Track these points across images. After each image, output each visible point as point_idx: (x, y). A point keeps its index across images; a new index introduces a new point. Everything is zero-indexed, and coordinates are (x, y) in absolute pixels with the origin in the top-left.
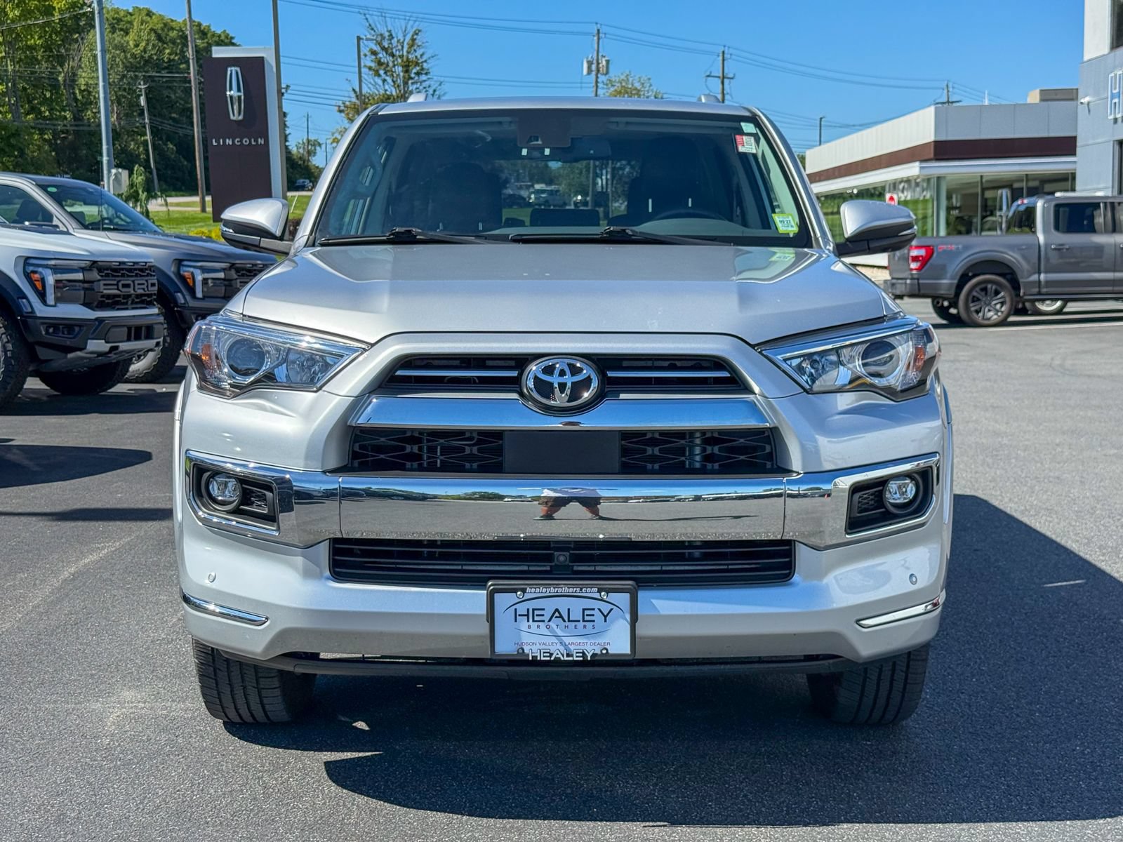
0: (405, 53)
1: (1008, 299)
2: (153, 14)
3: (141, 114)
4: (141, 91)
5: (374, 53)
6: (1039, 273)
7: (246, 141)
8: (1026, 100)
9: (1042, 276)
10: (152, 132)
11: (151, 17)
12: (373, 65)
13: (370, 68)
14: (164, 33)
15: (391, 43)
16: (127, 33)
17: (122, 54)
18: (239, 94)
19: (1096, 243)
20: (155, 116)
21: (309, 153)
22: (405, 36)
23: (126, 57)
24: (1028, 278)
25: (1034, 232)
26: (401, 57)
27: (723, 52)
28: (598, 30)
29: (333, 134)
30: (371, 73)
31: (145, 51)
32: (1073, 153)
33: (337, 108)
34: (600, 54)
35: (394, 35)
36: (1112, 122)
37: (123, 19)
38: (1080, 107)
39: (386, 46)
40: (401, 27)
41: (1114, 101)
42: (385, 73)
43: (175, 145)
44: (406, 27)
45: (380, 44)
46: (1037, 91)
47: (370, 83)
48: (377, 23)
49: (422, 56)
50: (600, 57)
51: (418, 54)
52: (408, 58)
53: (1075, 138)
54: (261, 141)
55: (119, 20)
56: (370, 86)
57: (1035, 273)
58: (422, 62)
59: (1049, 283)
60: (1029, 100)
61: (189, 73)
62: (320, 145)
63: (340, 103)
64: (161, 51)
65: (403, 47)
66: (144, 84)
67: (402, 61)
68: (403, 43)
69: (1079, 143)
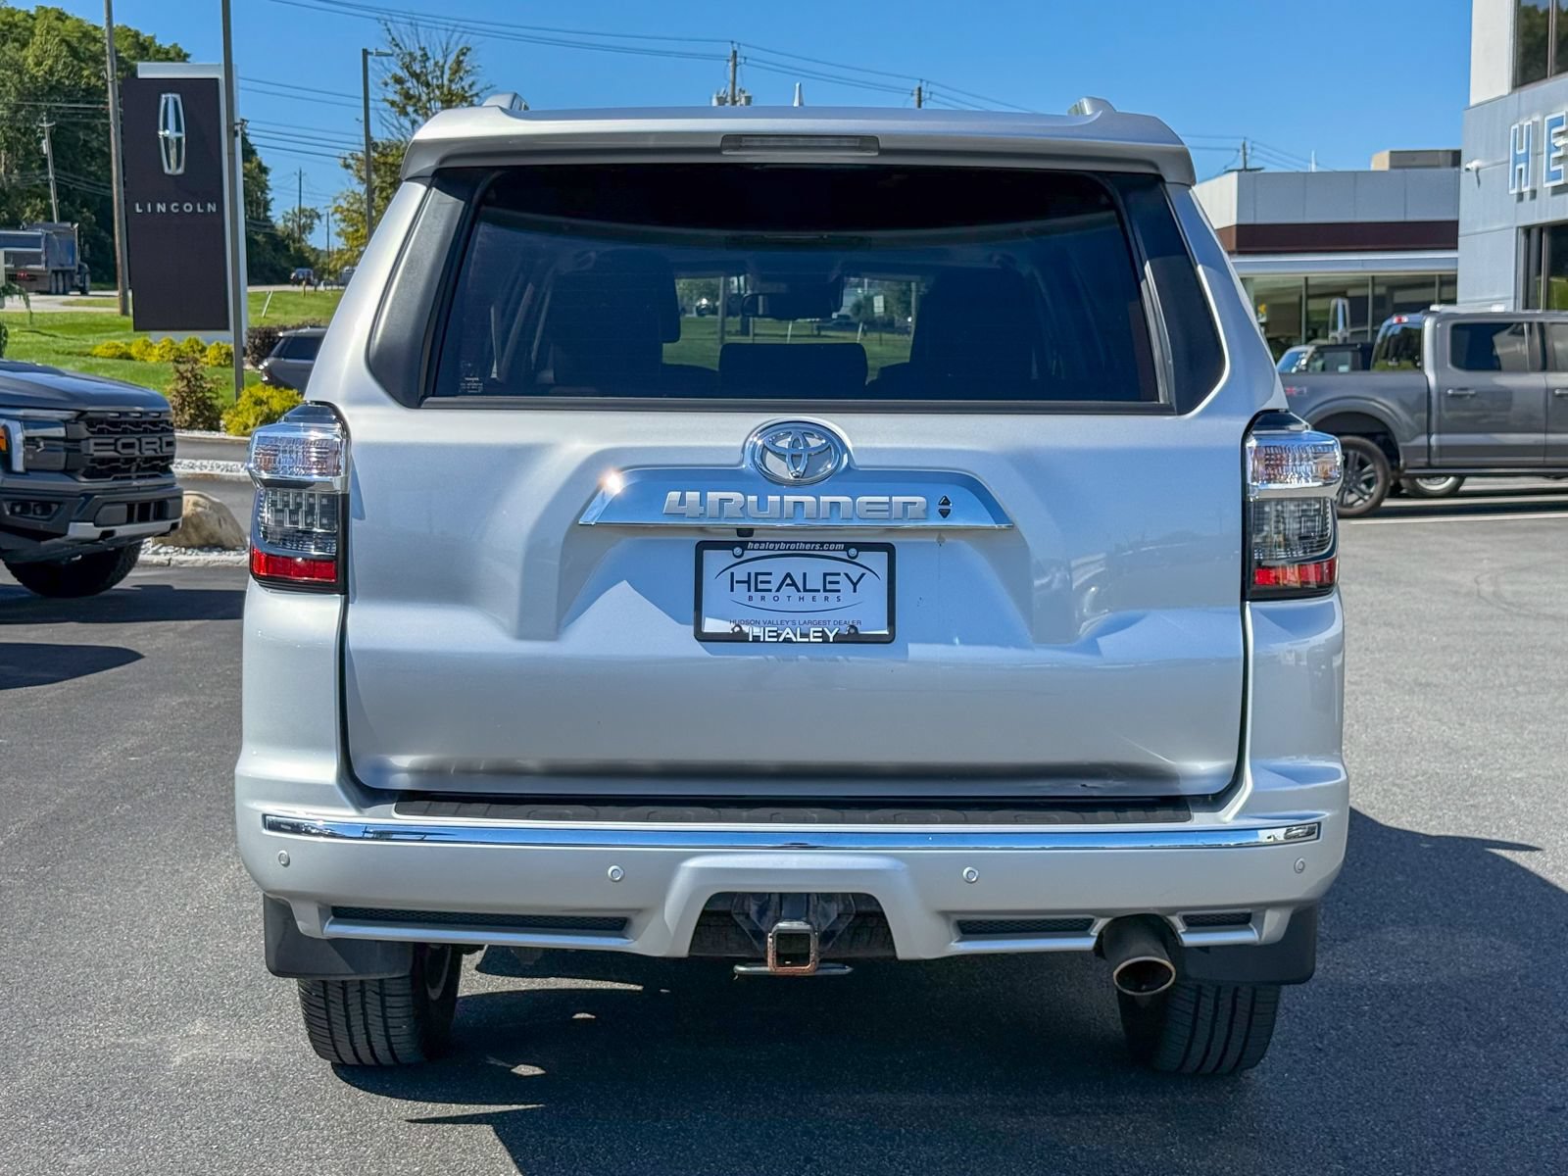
0: (446, 82)
1: (1380, 474)
2: (67, 18)
3: (44, 165)
4: (43, 132)
5: (399, 81)
6: (1429, 434)
7: (188, 207)
8: (1369, 166)
9: (1434, 439)
10: (59, 194)
11: (63, 22)
12: (397, 98)
13: (393, 103)
14: (81, 47)
15: (425, 67)
16: (24, 45)
17: (16, 76)
18: (179, 135)
19: (1502, 387)
20: (64, 169)
21: (303, 229)
22: (446, 57)
23: (21, 81)
24: (1412, 442)
25: (1421, 369)
26: (440, 87)
27: (920, 89)
28: (735, 53)
29: (335, 199)
30: (394, 109)
31: (51, 71)
32: (1455, 247)
33: (341, 161)
34: (737, 88)
35: (430, 55)
36: (1515, 198)
37: (19, 24)
38: (1464, 176)
39: (418, 71)
40: (441, 43)
41: (1518, 167)
42: (416, 111)
43: (95, 214)
44: (448, 44)
45: (407, 67)
46: (1386, 155)
47: (394, 126)
48: (404, 37)
49: (471, 86)
50: (737, 92)
51: (466, 83)
52: (450, 89)
53: (1456, 223)
54: (211, 207)
55: (13, 26)
56: (393, 129)
57: (1421, 433)
58: (472, 96)
59: (1443, 449)
60: (1373, 167)
61: (107, 103)
62: (319, 217)
63: (346, 154)
64: (78, 73)
65: (443, 73)
66: (49, 121)
67: (442, 93)
68: (443, 67)
69: (1461, 232)
